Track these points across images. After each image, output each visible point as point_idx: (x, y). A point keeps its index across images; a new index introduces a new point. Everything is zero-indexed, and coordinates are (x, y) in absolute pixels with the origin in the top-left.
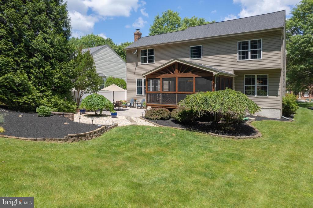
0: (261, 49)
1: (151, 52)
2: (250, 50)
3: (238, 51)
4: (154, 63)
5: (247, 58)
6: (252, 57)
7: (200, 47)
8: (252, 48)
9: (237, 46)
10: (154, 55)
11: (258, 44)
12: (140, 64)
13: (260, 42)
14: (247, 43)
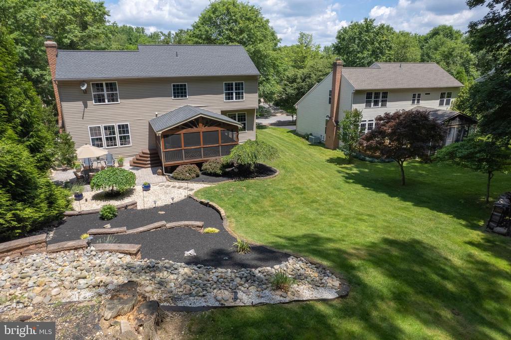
0: (244, 91)
1: (111, 86)
2: (234, 91)
3: (224, 92)
4: (119, 102)
5: (232, 98)
6: (236, 98)
7: (185, 85)
8: (236, 89)
9: (223, 86)
10: (118, 92)
11: (241, 86)
12: (92, 103)
13: (242, 85)
14: (232, 85)
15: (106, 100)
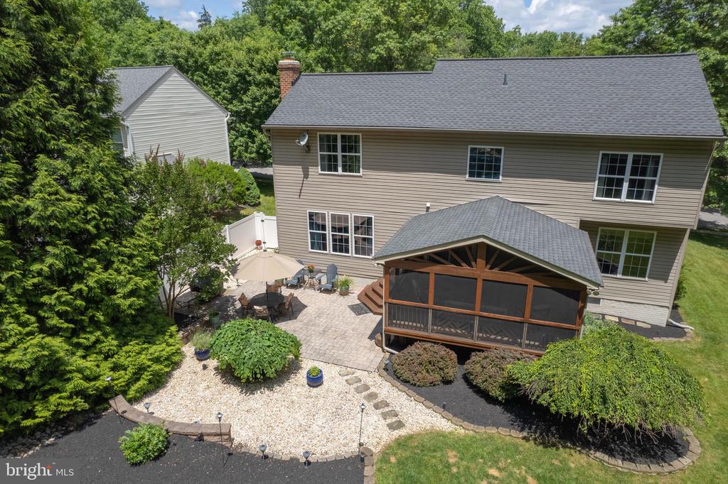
0: (657, 179)
1: (350, 142)
2: (627, 176)
3: (598, 175)
4: (361, 174)
5: (618, 194)
6: (630, 195)
7: (499, 151)
8: (634, 172)
9: (598, 162)
10: (361, 154)
11: (650, 166)
12: (316, 171)
13: (657, 163)
14: (624, 159)
15: (340, 169)
